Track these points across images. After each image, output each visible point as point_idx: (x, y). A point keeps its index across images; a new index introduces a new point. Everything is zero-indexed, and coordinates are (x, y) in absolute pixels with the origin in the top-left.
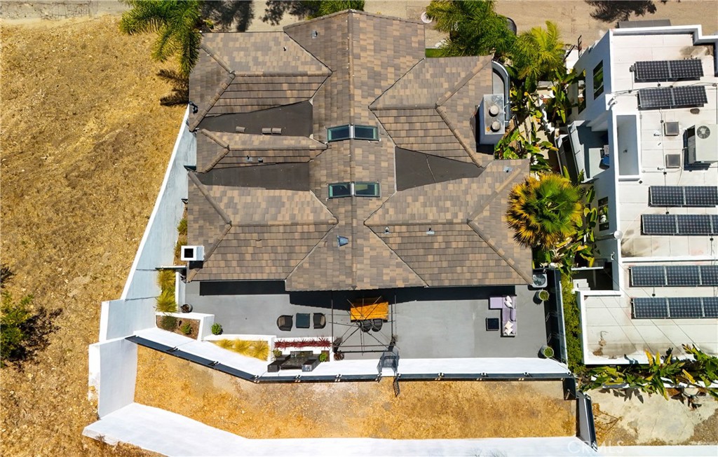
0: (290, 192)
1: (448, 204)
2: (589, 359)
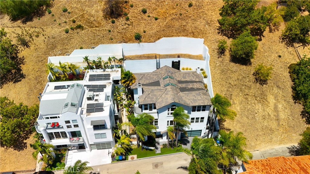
1: (148, 78)
2: (120, 69)
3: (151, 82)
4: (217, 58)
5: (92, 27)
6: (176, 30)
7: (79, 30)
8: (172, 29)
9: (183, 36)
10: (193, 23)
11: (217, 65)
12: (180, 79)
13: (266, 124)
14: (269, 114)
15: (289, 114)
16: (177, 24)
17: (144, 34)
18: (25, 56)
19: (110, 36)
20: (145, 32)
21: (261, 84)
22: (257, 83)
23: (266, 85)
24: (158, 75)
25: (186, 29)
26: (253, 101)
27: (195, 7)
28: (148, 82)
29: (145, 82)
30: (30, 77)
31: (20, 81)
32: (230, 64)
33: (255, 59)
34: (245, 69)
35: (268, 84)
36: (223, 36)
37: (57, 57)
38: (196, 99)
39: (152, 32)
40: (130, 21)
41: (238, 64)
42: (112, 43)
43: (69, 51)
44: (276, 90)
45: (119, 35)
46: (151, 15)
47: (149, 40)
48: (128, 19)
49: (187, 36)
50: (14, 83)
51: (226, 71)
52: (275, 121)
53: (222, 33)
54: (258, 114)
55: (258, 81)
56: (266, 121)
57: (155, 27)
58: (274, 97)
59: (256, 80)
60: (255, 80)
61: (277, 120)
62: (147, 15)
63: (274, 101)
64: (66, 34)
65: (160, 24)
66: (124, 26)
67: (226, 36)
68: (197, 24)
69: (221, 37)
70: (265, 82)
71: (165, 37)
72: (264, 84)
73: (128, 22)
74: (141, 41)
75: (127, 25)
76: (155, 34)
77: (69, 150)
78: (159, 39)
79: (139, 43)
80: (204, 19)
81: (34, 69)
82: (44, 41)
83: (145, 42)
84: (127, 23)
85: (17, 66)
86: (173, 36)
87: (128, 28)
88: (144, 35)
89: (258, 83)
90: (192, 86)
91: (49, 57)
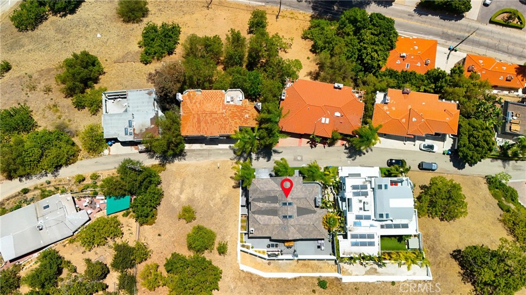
1: (309, 220)
2: (341, 256)
3: (306, 215)
13: (195, 181)
14: (190, 187)
15: (172, 185)
22: (194, 211)
25: (259, 287)
30: (444, 255)
31: (454, 251)
54: (201, 188)
58: (180, 199)
60: (195, 214)
61: (184, 182)
63: (182, 197)
69: (219, 266)
74: (318, 279)
76: (299, 286)
79: (321, 277)
88: (314, 287)
90: (265, 204)
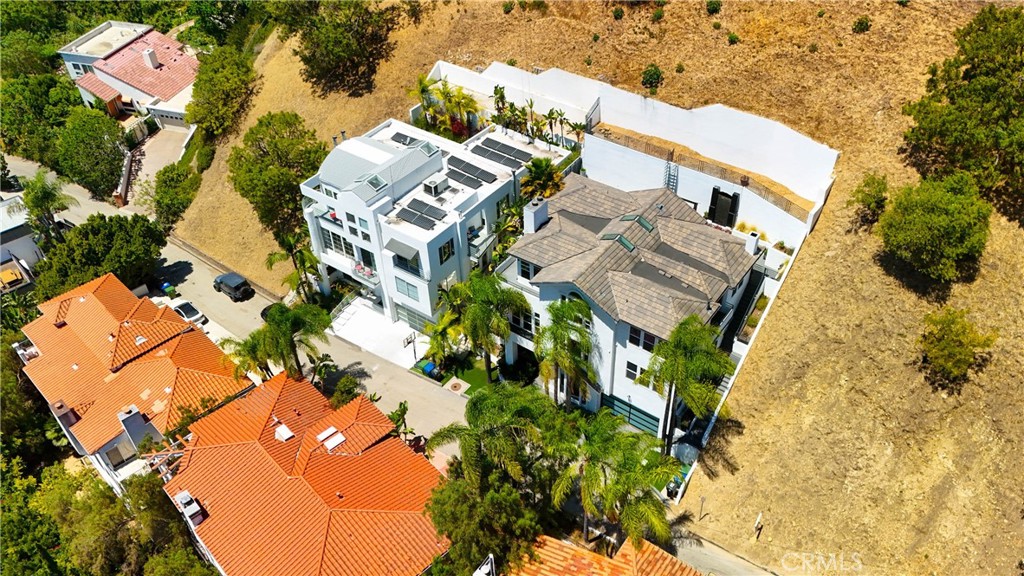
0: (675, 247)
1: (589, 200)
3: (587, 213)
4: (843, 232)
5: (566, 16)
6: (771, 94)
7: (535, 13)
8: (764, 86)
9: (784, 120)
10: (839, 91)
11: (827, 254)
12: (673, 240)
13: (869, 519)
14: (900, 496)
15: (976, 538)
16: (785, 75)
17: (675, 74)
18: (399, 43)
19: (590, 52)
20: (680, 69)
21: (932, 384)
22: (920, 371)
23: (950, 394)
24: (620, 203)
25: (806, 102)
26: (871, 424)
27: (874, 38)
28: (581, 210)
29: (574, 207)
30: (382, 94)
31: (361, 95)
32: (865, 268)
33: (970, 291)
34: (907, 306)
35: (959, 394)
36: (908, 168)
37: (456, 67)
38: (649, 308)
39: (700, 75)
40: (663, 24)
41: (896, 277)
42: (584, 72)
43: (487, 61)
44: (980, 432)
45: (612, 56)
46: (724, 24)
47: (679, 97)
48: (657, 18)
49: (793, 123)
50: (350, 95)
51: (839, 282)
52: (908, 530)
53: (910, 156)
54: (860, 473)
55: (925, 368)
56: (875, 511)
57: (716, 65)
58: (958, 452)
59: (925, 360)
60: (921, 358)
61: (920, 531)
62: (714, 20)
63: (949, 463)
64: (504, 15)
65: (734, 61)
66: (639, 36)
67: (918, 170)
68: (849, 98)
69: (901, 166)
70: (951, 382)
71: (725, 103)
72: (943, 389)
73: (655, 29)
74: (653, 93)
75: (646, 35)
76: (706, 86)
77: (360, 295)
78: (706, 103)
79: (645, 97)
80: (882, 87)
81: (399, 78)
82: (452, 19)
83: (663, 99)
84: (651, 30)
85: (374, 59)
86: (749, 109)
87: (644, 45)
88: (674, 78)
89: (924, 374)
90: (678, 274)
91: (440, 63)
